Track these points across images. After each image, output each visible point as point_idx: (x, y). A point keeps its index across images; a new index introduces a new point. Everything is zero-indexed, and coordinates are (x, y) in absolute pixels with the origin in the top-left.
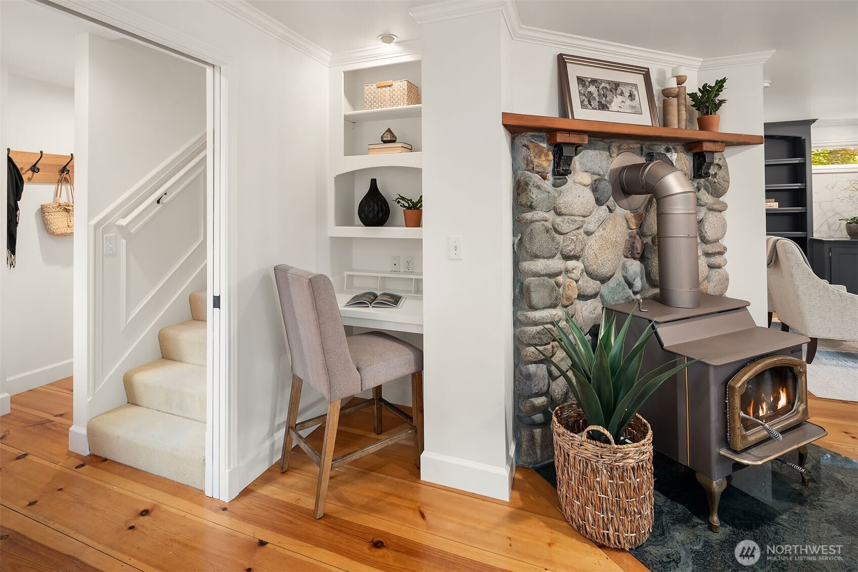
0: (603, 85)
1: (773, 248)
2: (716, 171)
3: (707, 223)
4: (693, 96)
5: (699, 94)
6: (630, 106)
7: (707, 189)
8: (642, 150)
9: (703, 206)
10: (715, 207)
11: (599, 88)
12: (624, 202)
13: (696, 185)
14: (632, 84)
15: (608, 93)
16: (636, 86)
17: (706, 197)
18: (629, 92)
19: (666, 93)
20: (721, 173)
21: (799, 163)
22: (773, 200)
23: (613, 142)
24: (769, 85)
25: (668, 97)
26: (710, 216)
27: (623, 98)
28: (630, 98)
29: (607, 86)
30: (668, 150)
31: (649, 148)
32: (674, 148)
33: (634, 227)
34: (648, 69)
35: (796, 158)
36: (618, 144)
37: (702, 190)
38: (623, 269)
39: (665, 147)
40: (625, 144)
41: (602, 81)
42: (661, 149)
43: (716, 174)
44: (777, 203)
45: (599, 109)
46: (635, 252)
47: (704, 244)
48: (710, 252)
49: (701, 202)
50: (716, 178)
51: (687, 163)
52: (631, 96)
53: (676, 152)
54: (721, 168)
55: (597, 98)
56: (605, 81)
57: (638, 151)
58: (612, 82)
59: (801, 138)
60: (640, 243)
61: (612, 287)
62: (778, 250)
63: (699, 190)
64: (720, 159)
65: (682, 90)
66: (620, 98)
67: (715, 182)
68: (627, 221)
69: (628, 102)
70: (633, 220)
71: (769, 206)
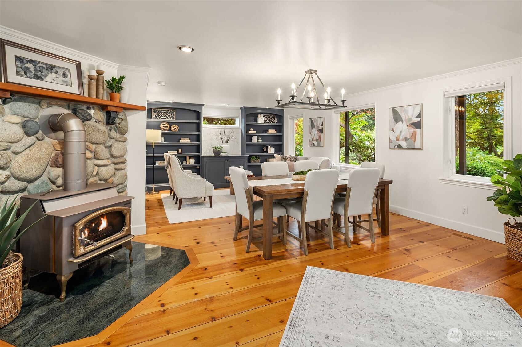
0: (40, 65)
2: (120, 121)
3: (114, 147)
4: (108, 82)
5: (111, 82)
6: (62, 80)
7: (115, 130)
8: (69, 106)
9: (113, 139)
10: (119, 139)
11: (36, 66)
12: (53, 135)
13: (109, 128)
14: (66, 69)
15: (44, 70)
16: (69, 70)
17: (114, 134)
18: (63, 72)
19: (90, 78)
20: (123, 123)
21: (198, 122)
23: (42, 99)
24: (165, 85)
25: (91, 80)
26: (116, 144)
27: (57, 75)
28: (63, 76)
29: (44, 66)
30: (88, 108)
31: (74, 106)
32: (93, 108)
33: (59, 149)
34: (80, 62)
35: (198, 120)
36: (48, 101)
37: (113, 131)
38: (48, 174)
39: (87, 106)
40: (54, 102)
41: (39, 62)
42: (84, 107)
43: (120, 123)
44: (190, 140)
45: (34, 78)
46: (58, 163)
47: (113, 158)
48: (115, 162)
49: (111, 137)
50: (120, 125)
51: (102, 116)
52: (64, 75)
53: (94, 110)
54: (123, 120)
55: (33, 72)
56: (42, 63)
57: (67, 106)
58: (49, 65)
59: (199, 111)
60: (62, 159)
61: (37, 185)
62: (170, 161)
63: (110, 131)
64: (122, 116)
65: (100, 78)
66: (54, 75)
67: (120, 127)
68: (53, 146)
69: (61, 78)
70: (58, 145)
71: (187, 142)
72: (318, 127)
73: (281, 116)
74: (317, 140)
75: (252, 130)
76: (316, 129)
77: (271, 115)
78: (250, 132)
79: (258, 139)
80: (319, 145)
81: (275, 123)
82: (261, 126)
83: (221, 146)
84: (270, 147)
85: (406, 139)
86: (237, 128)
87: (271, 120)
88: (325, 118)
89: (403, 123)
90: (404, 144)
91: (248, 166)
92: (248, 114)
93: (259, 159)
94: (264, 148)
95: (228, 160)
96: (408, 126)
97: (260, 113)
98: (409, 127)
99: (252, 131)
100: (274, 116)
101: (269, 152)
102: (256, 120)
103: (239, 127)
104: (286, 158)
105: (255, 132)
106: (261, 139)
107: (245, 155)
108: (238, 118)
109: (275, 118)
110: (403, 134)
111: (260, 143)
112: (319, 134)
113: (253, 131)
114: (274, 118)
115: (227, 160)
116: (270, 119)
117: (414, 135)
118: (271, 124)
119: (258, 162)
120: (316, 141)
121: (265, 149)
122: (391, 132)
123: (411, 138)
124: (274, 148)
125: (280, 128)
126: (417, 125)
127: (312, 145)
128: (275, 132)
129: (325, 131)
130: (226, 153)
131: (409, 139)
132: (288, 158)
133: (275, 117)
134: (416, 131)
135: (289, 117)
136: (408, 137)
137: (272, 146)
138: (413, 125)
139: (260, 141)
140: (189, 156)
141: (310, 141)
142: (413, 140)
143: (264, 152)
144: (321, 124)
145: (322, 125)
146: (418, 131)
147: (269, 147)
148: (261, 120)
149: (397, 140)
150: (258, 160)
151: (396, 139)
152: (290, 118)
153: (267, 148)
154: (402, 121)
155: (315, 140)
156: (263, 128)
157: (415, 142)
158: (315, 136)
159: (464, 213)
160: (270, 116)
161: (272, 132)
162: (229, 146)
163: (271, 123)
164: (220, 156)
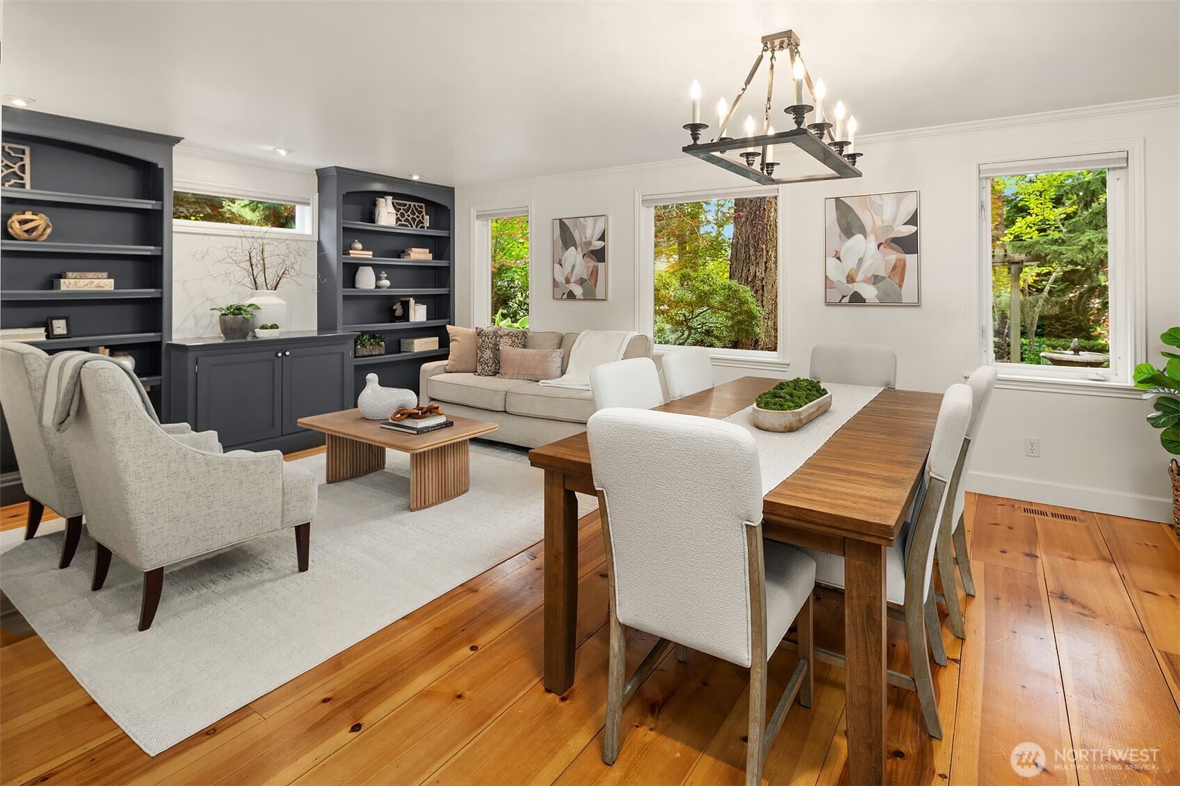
1: (73, 382)
21: (152, 209)
22: (105, 274)
35: (149, 199)
44: (113, 280)
59: (156, 165)
62: (84, 386)
71: (96, 287)
72: (590, 243)
73: (446, 208)
74: (582, 282)
75: (359, 246)
76: (579, 249)
77: (412, 204)
78: (353, 254)
79: (378, 278)
80: (590, 296)
81: (423, 227)
82: (386, 234)
83: (250, 302)
84: (415, 303)
85: (876, 280)
86: (302, 239)
87: (414, 220)
88: (610, 218)
89: (866, 238)
90: (869, 292)
91: (355, 366)
92: (347, 193)
93: (383, 343)
94: (394, 308)
95: (288, 353)
96: (881, 247)
97: (383, 194)
98: (885, 247)
99: (359, 252)
100: (421, 207)
101: (412, 319)
102: (371, 218)
103: (312, 236)
104: (496, 337)
105: (368, 254)
106: (386, 278)
107: (340, 333)
108: (308, 204)
109: (424, 213)
110: (865, 265)
111: (386, 292)
112: (592, 263)
113: (362, 250)
114: (420, 212)
115: (284, 354)
116: (409, 216)
117: (899, 270)
118: (413, 230)
119: (377, 353)
120: (581, 284)
121: (399, 311)
122: (832, 261)
123: (889, 277)
124: (425, 306)
125: (442, 246)
126: (909, 244)
127: (565, 296)
128: (430, 256)
129: (610, 255)
130: (274, 327)
131: (883, 278)
132: (501, 337)
133: (424, 210)
134: (905, 259)
135: (474, 213)
136: (882, 273)
137: (420, 299)
138: (895, 243)
139: (386, 283)
140: (106, 347)
141: (555, 284)
142: (897, 281)
143: (393, 318)
144: (598, 234)
145: (602, 238)
146: (910, 259)
147: (412, 301)
148: (387, 215)
149: (848, 282)
150: (381, 346)
151: (847, 278)
152: (478, 217)
153: (406, 306)
154: (862, 231)
155: (575, 283)
156: (391, 244)
157: (900, 286)
158: (575, 271)
159: (1032, 454)
160: (410, 205)
161: (420, 255)
162: (283, 302)
163: (412, 227)
164: (249, 339)
